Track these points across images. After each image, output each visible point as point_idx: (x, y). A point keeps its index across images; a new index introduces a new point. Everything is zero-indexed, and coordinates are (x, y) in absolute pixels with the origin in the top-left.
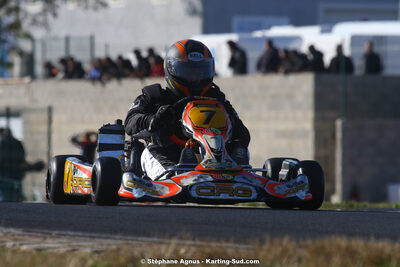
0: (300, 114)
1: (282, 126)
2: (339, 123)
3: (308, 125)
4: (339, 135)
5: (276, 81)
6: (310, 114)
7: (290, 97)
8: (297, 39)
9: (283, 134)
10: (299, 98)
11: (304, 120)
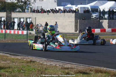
0: (73, 19)
2: (78, 20)
3: (74, 21)
4: (78, 22)
5: (69, 14)
6: (74, 19)
7: (71, 16)
8: (72, 7)
9: (70, 22)
10: (73, 16)
11: (73, 20)
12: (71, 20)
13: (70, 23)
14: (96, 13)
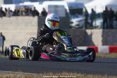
0: (33, 28)
7: (31, 23)
14: (79, 16)
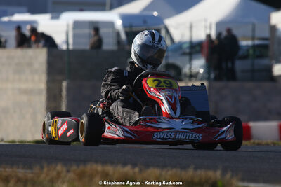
0: (36, 77)
1: (24, 86)
2: (64, 84)
3: (42, 86)
6: (44, 78)
7: (30, 64)
8: (35, 22)
9: (25, 92)
10: (36, 66)
11: (39, 82)
12: (29, 86)
13: (24, 98)
